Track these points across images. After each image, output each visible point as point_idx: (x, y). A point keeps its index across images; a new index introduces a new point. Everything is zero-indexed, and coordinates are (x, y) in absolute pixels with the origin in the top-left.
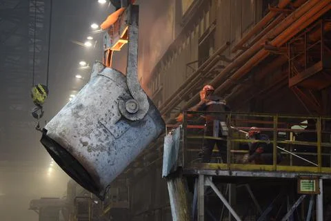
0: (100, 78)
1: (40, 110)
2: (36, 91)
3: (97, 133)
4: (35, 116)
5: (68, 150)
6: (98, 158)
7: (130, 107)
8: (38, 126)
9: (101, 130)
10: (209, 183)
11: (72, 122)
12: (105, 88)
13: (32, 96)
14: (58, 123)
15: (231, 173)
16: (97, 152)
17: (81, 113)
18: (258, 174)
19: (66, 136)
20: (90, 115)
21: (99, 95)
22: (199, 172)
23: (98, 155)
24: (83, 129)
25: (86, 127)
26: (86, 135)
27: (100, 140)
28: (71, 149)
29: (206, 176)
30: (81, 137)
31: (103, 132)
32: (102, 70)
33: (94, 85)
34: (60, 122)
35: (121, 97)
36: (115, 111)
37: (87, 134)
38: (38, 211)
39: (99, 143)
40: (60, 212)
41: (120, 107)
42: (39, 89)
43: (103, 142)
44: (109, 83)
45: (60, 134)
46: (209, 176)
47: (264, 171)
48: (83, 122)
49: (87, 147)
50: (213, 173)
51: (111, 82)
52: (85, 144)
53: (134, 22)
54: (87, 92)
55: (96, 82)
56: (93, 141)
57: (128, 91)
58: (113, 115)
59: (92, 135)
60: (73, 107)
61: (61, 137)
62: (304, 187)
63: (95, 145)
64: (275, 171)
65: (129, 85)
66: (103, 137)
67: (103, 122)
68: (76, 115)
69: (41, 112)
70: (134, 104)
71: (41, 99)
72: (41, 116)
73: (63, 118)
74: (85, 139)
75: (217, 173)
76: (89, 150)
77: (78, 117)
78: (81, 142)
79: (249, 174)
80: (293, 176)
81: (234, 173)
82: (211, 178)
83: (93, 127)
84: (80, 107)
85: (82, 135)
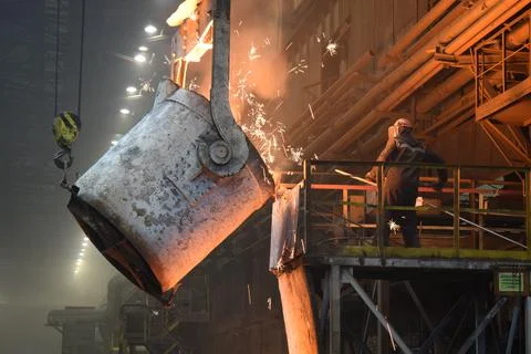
0: (170, 105)
1: (67, 156)
2: (60, 124)
3: (162, 194)
4: (60, 164)
5: (112, 222)
6: (162, 237)
7: (217, 154)
8: (65, 182)
9: (168, 189)
10: (348, 279)
11: (121, 176)
12: (177, 122)
13: (55, 132)
14: (97, 177)
15: (384, 262)
16: (160, 227)
17: (136, 162)
18: (428, 264)
19: (110, 197)
20: (151, 166)
21: (166, 132)
22: (331, 261)
23: (161, 232)
24: (138, 188)
25: (143, 184)
26: (143, 198)
27: (165, 207)
28: (118, 219)
29: (343, 267)
30: (134, 200)
31: (171, 194)
32: (173, 93)
33: (159, 116)
34: (101, 175)
35: (202, 137)
36: (192, 159)
37: (145, 196)
38: (61, 328)
39: (164, 212)
40: (97, 329)
41: (201, 154)
42: (65, 120)
43: (170, 210)
44: (183, 113)
45: (101, 195)
46: (348, 267)
47: (439, 258)
48: (139, 175)
49: (143, 218)
50: (355, 262)
51: (187, 111)
52: (141, 212)
53: (223, 14)
54: (147, 128)
55: (162, 112)
56: (155, 208)
57: (214, 127)
58: (189, 166)
59: (153, 198)
60: (122, 151)
61: (101, 200)
62: (505, 284)
63: (157, 216)
64: (457, 258)
65: (216, 117)
66: (171, 202)
67: (172, 178)
68: (127, 164)
69: (69, 158)
70: (224, 149)
71: (69, 136)
72: (69, 165)
73: (106, 169)
74: (141, 205)
75: (361, 261)
76: (148, 223)
77: (131, 167)
78: (135, 209)
79: (415, 264)
80: (486, 266)
81: (389, 263)
82: (352, 270)
83: (155, 184)
84: (135, 151)
85: (137, 198)
